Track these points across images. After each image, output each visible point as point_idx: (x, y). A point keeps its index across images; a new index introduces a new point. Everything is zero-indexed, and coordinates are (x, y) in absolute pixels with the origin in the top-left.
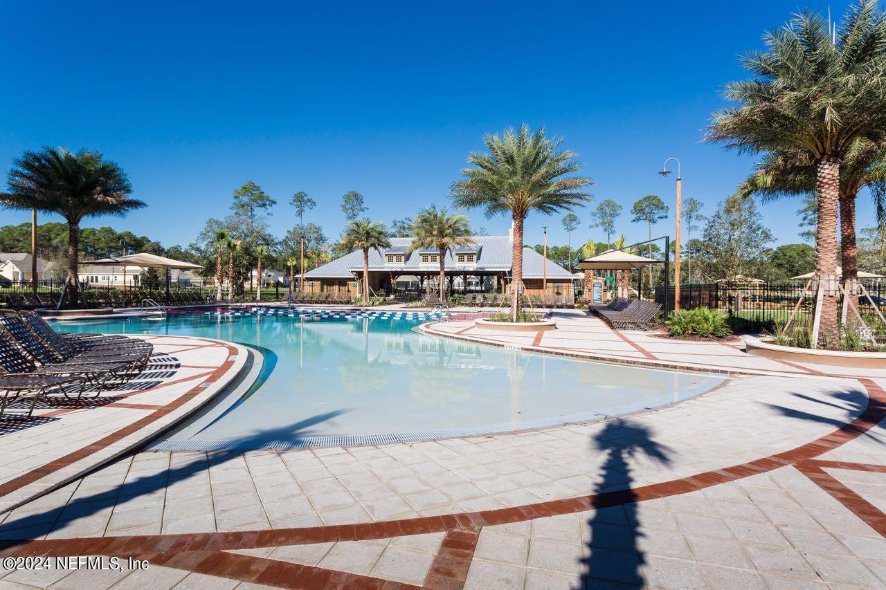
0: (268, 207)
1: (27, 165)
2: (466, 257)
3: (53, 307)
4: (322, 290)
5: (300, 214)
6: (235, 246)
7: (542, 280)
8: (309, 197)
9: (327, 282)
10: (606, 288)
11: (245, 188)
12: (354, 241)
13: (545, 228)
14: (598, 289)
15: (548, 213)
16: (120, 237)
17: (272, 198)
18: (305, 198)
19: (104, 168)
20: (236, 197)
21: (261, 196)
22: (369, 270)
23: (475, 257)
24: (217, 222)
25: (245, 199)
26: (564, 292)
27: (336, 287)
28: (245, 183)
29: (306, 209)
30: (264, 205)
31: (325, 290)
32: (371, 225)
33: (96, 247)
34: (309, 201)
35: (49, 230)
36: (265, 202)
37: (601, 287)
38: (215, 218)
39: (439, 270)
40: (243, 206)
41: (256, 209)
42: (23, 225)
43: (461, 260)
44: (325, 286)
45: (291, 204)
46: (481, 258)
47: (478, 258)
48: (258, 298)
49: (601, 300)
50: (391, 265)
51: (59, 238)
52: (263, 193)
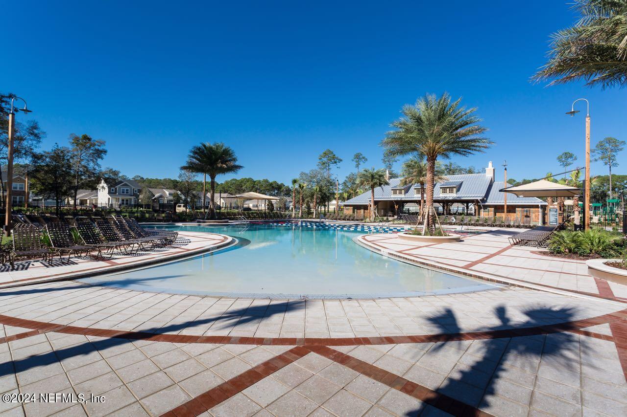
0: (338, 163)
1: (195, 153)
2: (448, 190)
3: (203, 219)
4: (354, 212)
5: (357, 166)
6: (303, 187)
7: (503, 206)
8: (363, 156)
9: (357, 207)
10: (560, 212)
11: (325, 153)
12: (364, 181)
13: (505, 166)
14: (554, 213)
15: (464, 155)
16: (271, 184)
17: (339, 158)
18: (361, 157)
19: (224, 151)
20: (320, 159)
21: (334, 158)
22: (375, 200)
23: (455, 190)
24: (305, 174)
25: (325, 160)
26: (533, 216)
27: (362, 211)
28: (324, 150)
29: (361, 163)
30: (336, 162)
31: (356, 212)
32: (375, 171)
33: (261, 189)
34: (364, 158)
35: (242, 182)
36: (335, 160)
37: (556, 211)
38: (304, 171)
39: (420, 199)
40: (324, 164)
41: (331, 165)
42: (232, 180)
43: (444, 192)
44: (356, 210)
45: (353, 160)
46: (460, 190)
47: (458, 190)
48: (314, 217)
49: (557, 222)
50: (395, 196)
51: (245, 186)
52: (335, 155)
